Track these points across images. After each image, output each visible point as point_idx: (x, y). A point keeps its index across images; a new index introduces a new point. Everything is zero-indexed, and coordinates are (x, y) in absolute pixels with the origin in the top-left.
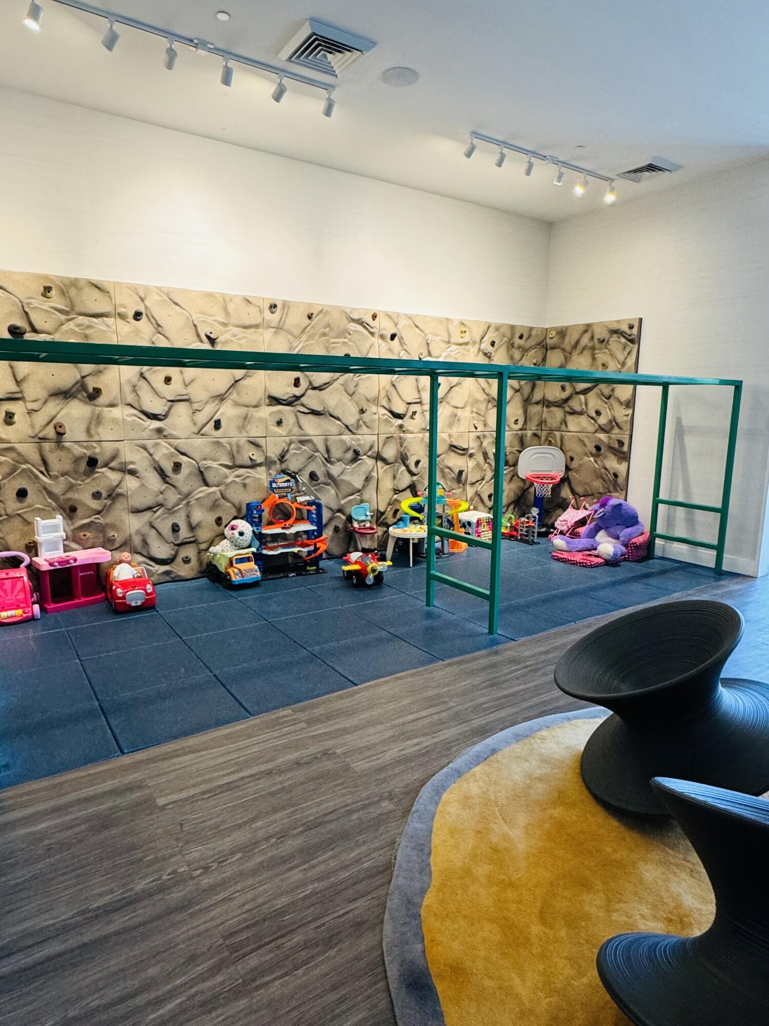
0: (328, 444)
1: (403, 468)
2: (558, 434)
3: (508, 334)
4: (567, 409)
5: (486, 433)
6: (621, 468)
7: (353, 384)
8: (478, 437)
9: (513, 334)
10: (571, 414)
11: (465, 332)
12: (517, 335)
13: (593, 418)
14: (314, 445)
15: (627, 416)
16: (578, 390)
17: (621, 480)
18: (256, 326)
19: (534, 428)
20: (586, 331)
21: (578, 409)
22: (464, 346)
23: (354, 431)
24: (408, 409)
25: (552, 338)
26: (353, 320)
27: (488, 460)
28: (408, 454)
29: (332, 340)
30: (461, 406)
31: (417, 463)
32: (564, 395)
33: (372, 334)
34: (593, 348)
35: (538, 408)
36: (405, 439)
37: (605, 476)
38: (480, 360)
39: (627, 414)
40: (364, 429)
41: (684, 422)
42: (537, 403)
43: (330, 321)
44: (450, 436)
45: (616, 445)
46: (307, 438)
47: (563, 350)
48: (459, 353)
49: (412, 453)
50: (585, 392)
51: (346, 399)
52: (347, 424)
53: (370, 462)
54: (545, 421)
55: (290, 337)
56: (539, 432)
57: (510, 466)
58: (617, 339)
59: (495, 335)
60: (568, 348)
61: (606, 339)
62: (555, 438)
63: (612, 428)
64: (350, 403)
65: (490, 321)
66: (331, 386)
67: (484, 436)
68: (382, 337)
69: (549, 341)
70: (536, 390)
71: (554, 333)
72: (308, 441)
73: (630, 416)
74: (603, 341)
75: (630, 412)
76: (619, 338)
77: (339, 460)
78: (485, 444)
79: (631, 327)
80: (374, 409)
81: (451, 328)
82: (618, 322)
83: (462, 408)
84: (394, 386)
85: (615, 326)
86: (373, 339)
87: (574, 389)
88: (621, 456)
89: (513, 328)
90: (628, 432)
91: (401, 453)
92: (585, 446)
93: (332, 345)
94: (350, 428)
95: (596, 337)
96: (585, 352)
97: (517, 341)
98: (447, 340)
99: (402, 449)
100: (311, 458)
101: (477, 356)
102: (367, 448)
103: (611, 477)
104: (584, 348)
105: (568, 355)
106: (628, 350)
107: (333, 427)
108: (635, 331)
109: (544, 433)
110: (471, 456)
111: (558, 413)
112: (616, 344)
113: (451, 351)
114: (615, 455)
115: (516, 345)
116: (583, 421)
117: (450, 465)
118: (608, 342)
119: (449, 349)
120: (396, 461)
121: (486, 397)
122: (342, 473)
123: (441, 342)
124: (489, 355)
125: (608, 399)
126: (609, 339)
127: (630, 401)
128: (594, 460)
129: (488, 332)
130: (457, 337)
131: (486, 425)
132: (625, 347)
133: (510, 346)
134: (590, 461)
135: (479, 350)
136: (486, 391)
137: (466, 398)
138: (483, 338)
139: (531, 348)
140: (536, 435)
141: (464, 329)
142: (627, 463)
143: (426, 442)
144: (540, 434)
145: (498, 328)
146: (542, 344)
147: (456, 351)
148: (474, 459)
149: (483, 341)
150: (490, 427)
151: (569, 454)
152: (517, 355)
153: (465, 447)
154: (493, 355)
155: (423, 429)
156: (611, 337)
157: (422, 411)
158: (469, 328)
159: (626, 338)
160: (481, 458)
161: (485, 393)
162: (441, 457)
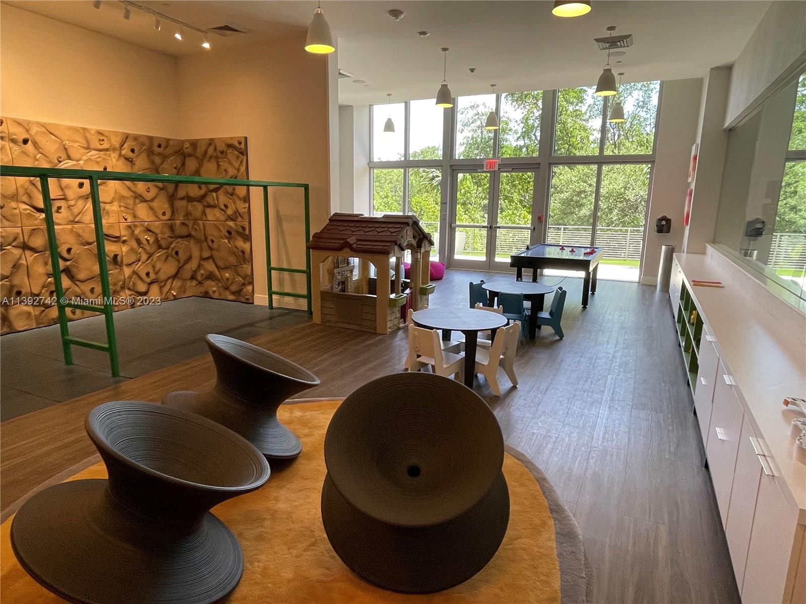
2: (201, 222)
3: (147, 142)
4: (205, 203)
5: (136, 223)
6: (246, 246)
8: (129, 227)
9: (151, 144)
10: (208, 207)
12: (156, 144)
13: (223, 210)
15: (245, 208)
16: (210, 190)
17: (247, 255)
19: (182, 219)
20: (210, 144)
21: (212, 203)
22: (105, 152)
25: (187, 148)
27: (141, 245)
28: (58, 244)
30: (109, 201)
31: (69, 250)
32: (202, 192)
34: (217, 158)
35: (184, 203)
37: (237, 253)
39: (244, 207)
40: (7, 222)
41: (282, 212)
42: (182, 199)
45: (241, 230)
47: (197, 158)
48: (100, 157)
49: (62, 241)
50: (216, 190)
53: (17, 251)
54: (190, 214)
56: (186, 222)
57: (164, 249)
58: (233, 152)
59: (134, 143)
60: (200, 157)
61: (225, 151)
62: (198, 225)
63: (237, 217)
65: (128, 132)
67: (135, 226)
68: (14, 142)
69: (186, 150)
70: (179, 190)
71: (188, 144)
73: (247, 208)
74: (223, 153)
75: (247, 205)
76: (233, 151)
78: (137, 232)
79: (240, 143)
80: (14, 204)
81: (89, 137)
82: (231, 138)
83: (109, 203)
84: (34, 184)
85: (230, 142)
86: (3, 143)
87: (208, 188)
88: (246, 237)
89: (151, 139)
90: (248, 221)
92: (220, 230)
95: (218, 149)
96: (213, 160)
97: (157, 150)
98: (85, 146)
101: (118, 160)
102: (11, 239)
103: (241, 254)
104: (211, 157)
105: (200, 162)
106: (240, 159)
108: (243, 146)
109: (191, 223)
110: (124, 242)
111: (199, 207)
112: (232, 154)
113: (91, 156)
114: (241, 236)
115: (155, 153)
116: (217, 212)
118: (226, 153)
119: (89, 154)
120: (45, 250)
121: (132, 194)
123: (79, 147)
124: (130, 159)
125: (232, 196)
126: (227, 151)
127: (245, 197)
128: (228, 242)
129: (127, 141)
130: (95, 144)
131: (135, 216)
132: (238, 157)
133: (150, 152)
134: (225, 242)
135: (120, 155)
136: (132, 189)
137: (112, 195)
138: (122, 146)
139: (170, 155)
140: (184, 224)
141: (102, 138)
142: (250, 243)
143: (76, 232)
144: (187, 224)
145: (136, 138)
146: (180, 153)
147: (96, 156)
148: (127, 244)
149: (122, 148)
150: (139, 218)
151: (210, 238)
152: (158, 160)
153: (117, 235)
154: (134, 159)
155: (72, 222)
156: (228, 149)
157: (67, 206)
158: (107, 137)
159: (238, 152)
160: (134, 244)
161: (131, 191)
162: (94, 244)
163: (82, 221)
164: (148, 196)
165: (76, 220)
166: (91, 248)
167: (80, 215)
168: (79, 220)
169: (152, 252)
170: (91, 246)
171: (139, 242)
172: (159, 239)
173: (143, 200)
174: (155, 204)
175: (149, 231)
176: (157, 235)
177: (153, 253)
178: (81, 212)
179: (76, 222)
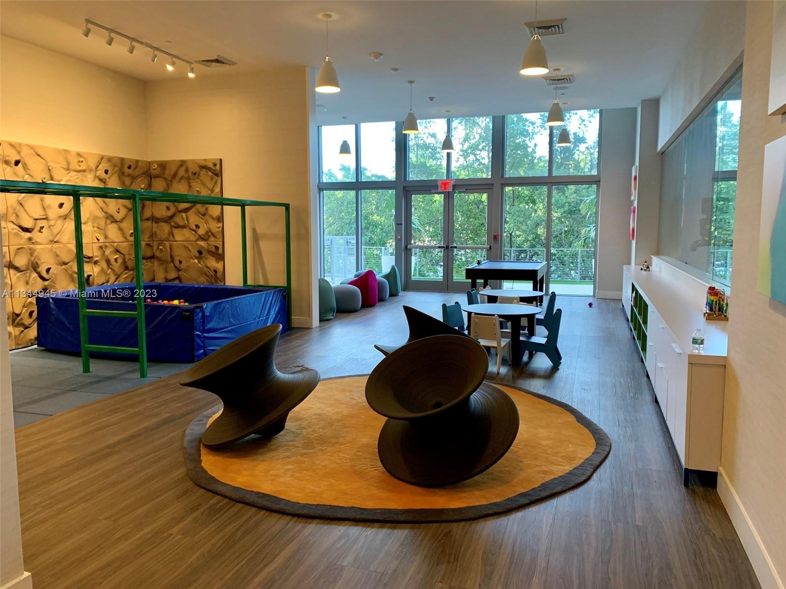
1: (35, 275)
2: (167, 243)
3: (119, 164)
4: (173, 224)
5: (107, 244)
6: (219, 266)
8: (101, 247)
9: (122, 165)
10: (176, 227)
11: (82, 162)
12: (126, 166)
13: (194, 230)
15: (219, 228)
16: (180, 209)
17: (219, 274)
19: (147, 240)
20: (181, 166)
21: (181, 223)
22: (82, 173)
24: (35, 224)
25: (154, 169)
27: (111, 266)
28: (39, 263)
30: (84, 221)
31: (48, 270)
32: (169, 213)
34: (188, 179)
35: (148, 224)
36: (35, 250)
37: (208, 273)
38: (96, 184)
39: (218, 226)
41: (258, 231)
42: (148, 219)
45: (213, 249)
47: (165, 179)
48: (77, 178)
49: (42, 261)
50: (186, 210)
54: (155, 234)
56: (151, 243)
57: (130, 270)
58: (206, 173)
59: (107, 165)
60: (169, 178)
61: (198, 171)
62: (164, 246)
63: (209, 237)
65: (103, 154)
67: (106, 247)
68: (7, 163)
69: (152, 171)
70: (145, 210)
71: (156, 166)
73: (221, 228)
74: (196, 173)
75: (221, 225)
76: (207, 171)
78: (107, 252)
79: (215, 165)
80: (3, 223)
81: (70, 158)
82: (205, 160)
83: (85, 223)
84: (20, 203)
85: (203, 163)
87: (177, 208)
88: (218, 256)
89: (122, 160)
90: (221, 240)
91: (32, 261)
92: (190, 251)
95: (191, 170)
96: (182, 181)
97: (127, 171)
98: (66, 168)
99: (33, 258)
101: (93, 181)
103: (212, 273)
104: (182, 178)
105: (169, 182)
106: (214, 181)
108: (218, 167)
109: (155, 244)
110: (96, 263)
111: (166, 228)
112: (205, 176)
113: (71, 177)
114: (213, 256)
115: (126, 174)
116: (187, 233)
118: (199, 174)
119: (69, 175)
120: (27, 269)
121: (104, 214)
123: (61, 169)
124: (104, 180)
125: (203, 216)
126: (200, 172)
127: (220, 217)
128: (198, 261)
129: (102, 162)
130: (75, 165)
131: (106, 237)
132: (212, 179)
133: (122, 174)
134: (195, 262)
135: (96, 176)
136: (104, 210)
137: (88, 214)
138: (97, 167)
139: (138, 176)
140: (148, 245)
141: (81, 159)
142: (223, 262)
143: (55, 252)
144: (152, 244)
145: (109, 160)
146: (147, 174)
147: (76, 177)
148: (99, 265)
149: (98, 169)
150: (110, 238)
151: (177, 259)
152: (127, 181)
153: (90, 256)
154: (107, 180)
155: (52, 241)
156: (201, 171)
157: (49, 226)
158: (85, 158)
159: (212, 172)
160: (104, 265)
161: (103, 211)
162: (69, 264)
163: (61, 241)
164: (118, 217)
165: (55, 240)
166: (67, 268)
167: (59, 235)
168: (58, 239)
169: (119, 273)
170: (67, 266)
172: (127, 260)
173: (113, 220)
174: (124, 225)
175: (118, 251)
176: (124, 255)
177: (120, 275)
178: (60, 232)
179: (55, 242)
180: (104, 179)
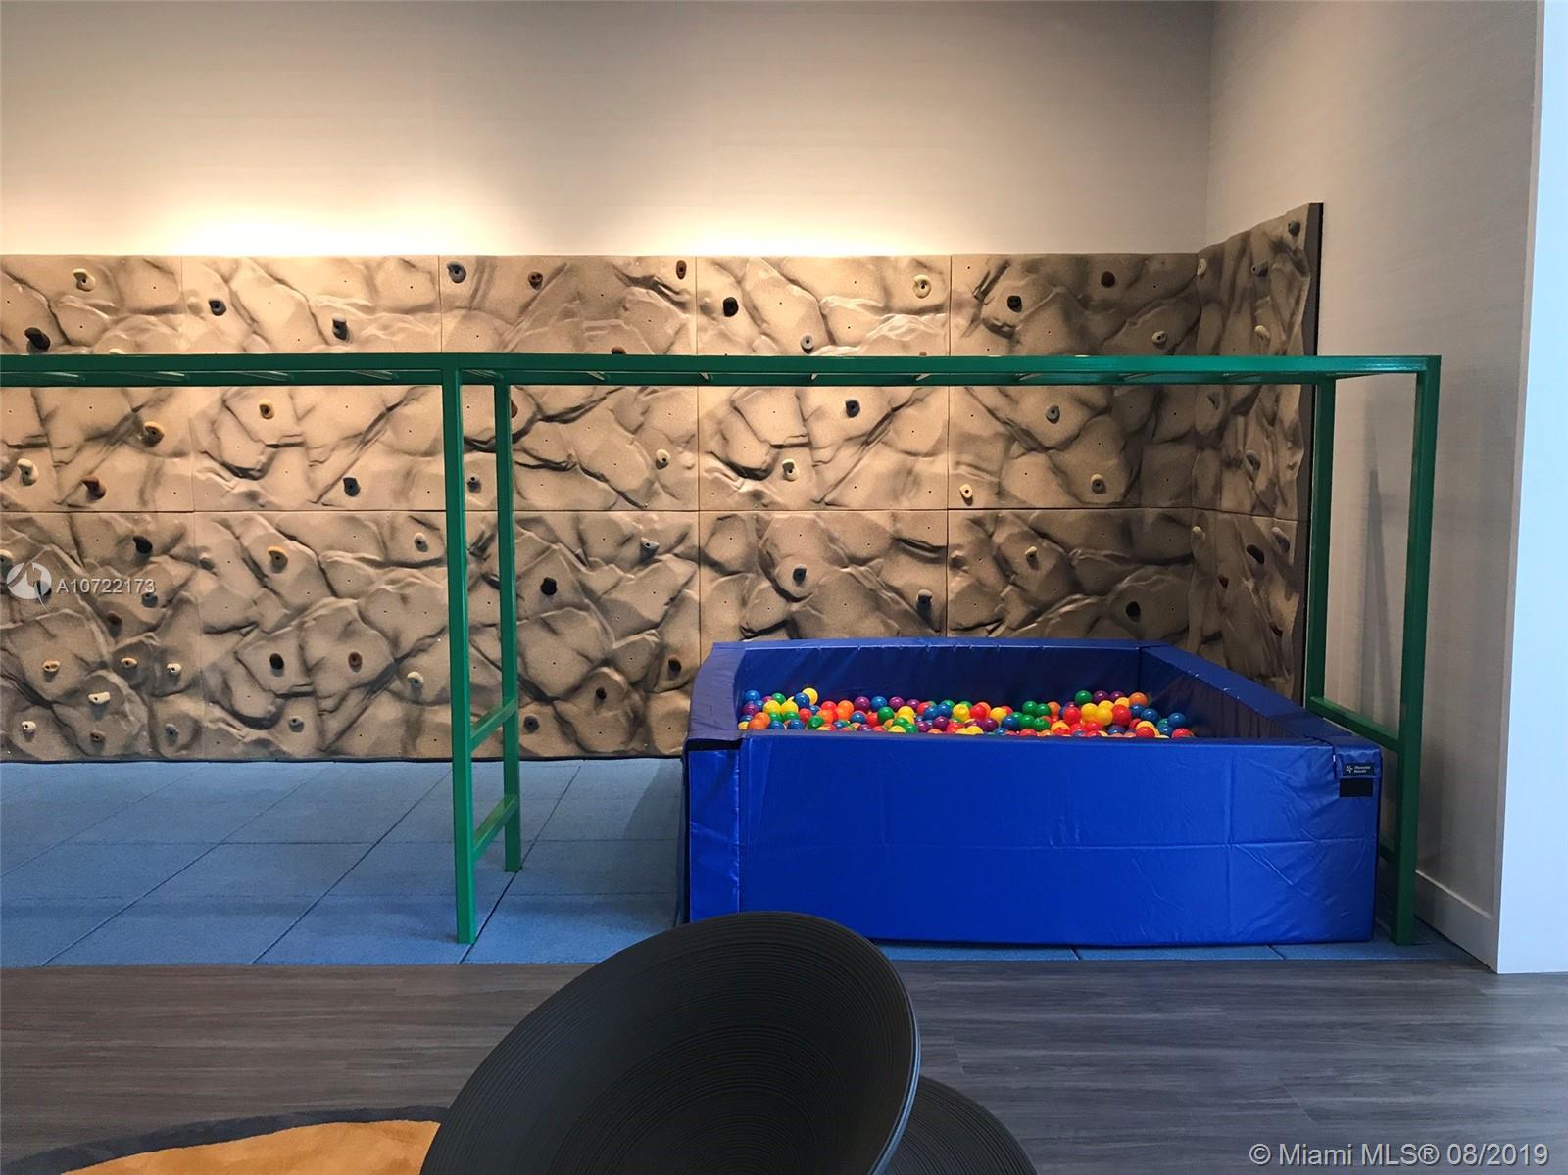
0: (581, 527)
1: (766, 584)
3: (1067, 277)
4: (1223, 454)
5: (1004, 513)
7: (637, 409)
8: (977, 522)
9: (1082, 278)
10: (1227, 466)
11: (930, 283)
12: (1097, 278)
13: (1250, 477)
14: (549, 529)
16: (1235, 403)
18: (428, 308)
21: (1234, 453)
22: (930, 316)
23: (641, 504)
24: (775, 460)
26: (636, 282)
27: (1011, 575)
28: (776, 555)
29: (586, 324)
30: (925, 449)
31: (799, 575)
33: (682, 305)
35: (1177, 452)
36: (768, 523)
40: (665, 500)
42: (1175, 441)
43: (582, 287)
44: (894, 517)
46: (537, 514)
48: (913, 330)
49: (784, 552)
50: (1244, 407)
51: (621, 438)
52: (620, 489)
53: (681, 569)
54: (1196, 485)
55: (498, 323)
56: (1181, 512)
57: (1088, 594)
64: (631, 447)
65: (1010, 252)
66: (589, 415)
67: (998, 521)
68: (705, 310)
70: (1169, 409)
72: (537, 521)
77: (608, 561)
78: (1000, 538)
80: (688, 458)
81: (892, 277)
83: (927, 455)
84: (737, 410)
86: (683, 316)
87: (1230, 401)
89: (1081, 263)
91: (760, 551)
93: (587, 334)
94: (630, 497)
97: (1098, 293)
98: (881, 306)
99: (762, 542)
100: (544, 553)
101: (965, 334)
102: (673, 539)
107: (591, 494)
109: (1194, 516)
110: (956, 564)
111: (1212, 465)
113: (892, 329)
115: (1092, 302)
117: (897, 583)
119: (887, 325)
120: (749, 570)
121: (1001, 428)
122: (614, 587)
123: (862, 309)
124: (1006, 329)
128: (1256, 588)
129: (1002, 277)
130: (907, 296)
131: (1000, 492)
133: (1077, 303)
134: (1249, 588)
135: (975, 320)
136: (1001, 415)
137: (938, 431)
138: (985, 293)
139: (1144, 304)
140: (1170, 520)
141: (925, 278)
143: (825, 531)
144: (1186, 519)
145: (1032, 266)
146: (1182, 293)
147: (904, 329)
148: (965, 571)
149: (986, 301)
150: (1015, 497)
152: (1098, 324)
153: (939, 544)
154: (1018, 331)
155: (818, 503)
157: (812, 463)
158: (941, 273)
160: (988, 572)
161: (998, 419)
162: (871, 564)
163: (844, 502)
164: (1053, 434)
165: (827, 500)
166: (862, 573)
167: (842, 485)
168: (834, 500)
169: (1044, 598)
170: (863, 568)
171: (1004, 565)
172: (1076, 563)
173: (1033, 444)
174: (1071, 458)
175: (1044, 535)
176: (1065, 549)
177: (1049, 605)
178: (844, 478)
179: (827, 504)
180: (1005, 325)
